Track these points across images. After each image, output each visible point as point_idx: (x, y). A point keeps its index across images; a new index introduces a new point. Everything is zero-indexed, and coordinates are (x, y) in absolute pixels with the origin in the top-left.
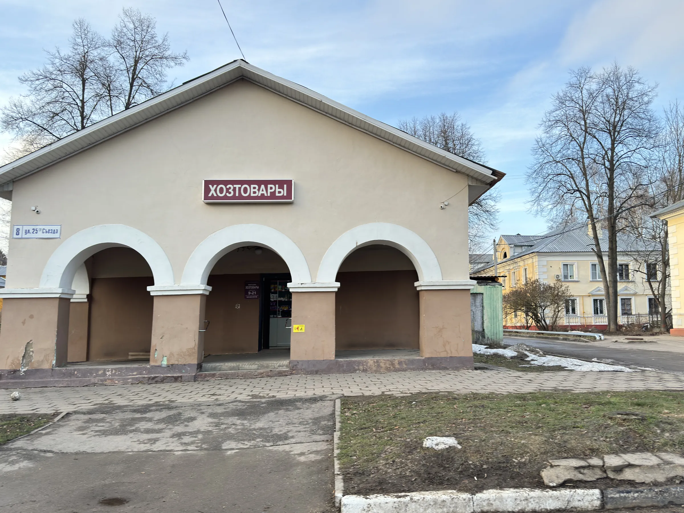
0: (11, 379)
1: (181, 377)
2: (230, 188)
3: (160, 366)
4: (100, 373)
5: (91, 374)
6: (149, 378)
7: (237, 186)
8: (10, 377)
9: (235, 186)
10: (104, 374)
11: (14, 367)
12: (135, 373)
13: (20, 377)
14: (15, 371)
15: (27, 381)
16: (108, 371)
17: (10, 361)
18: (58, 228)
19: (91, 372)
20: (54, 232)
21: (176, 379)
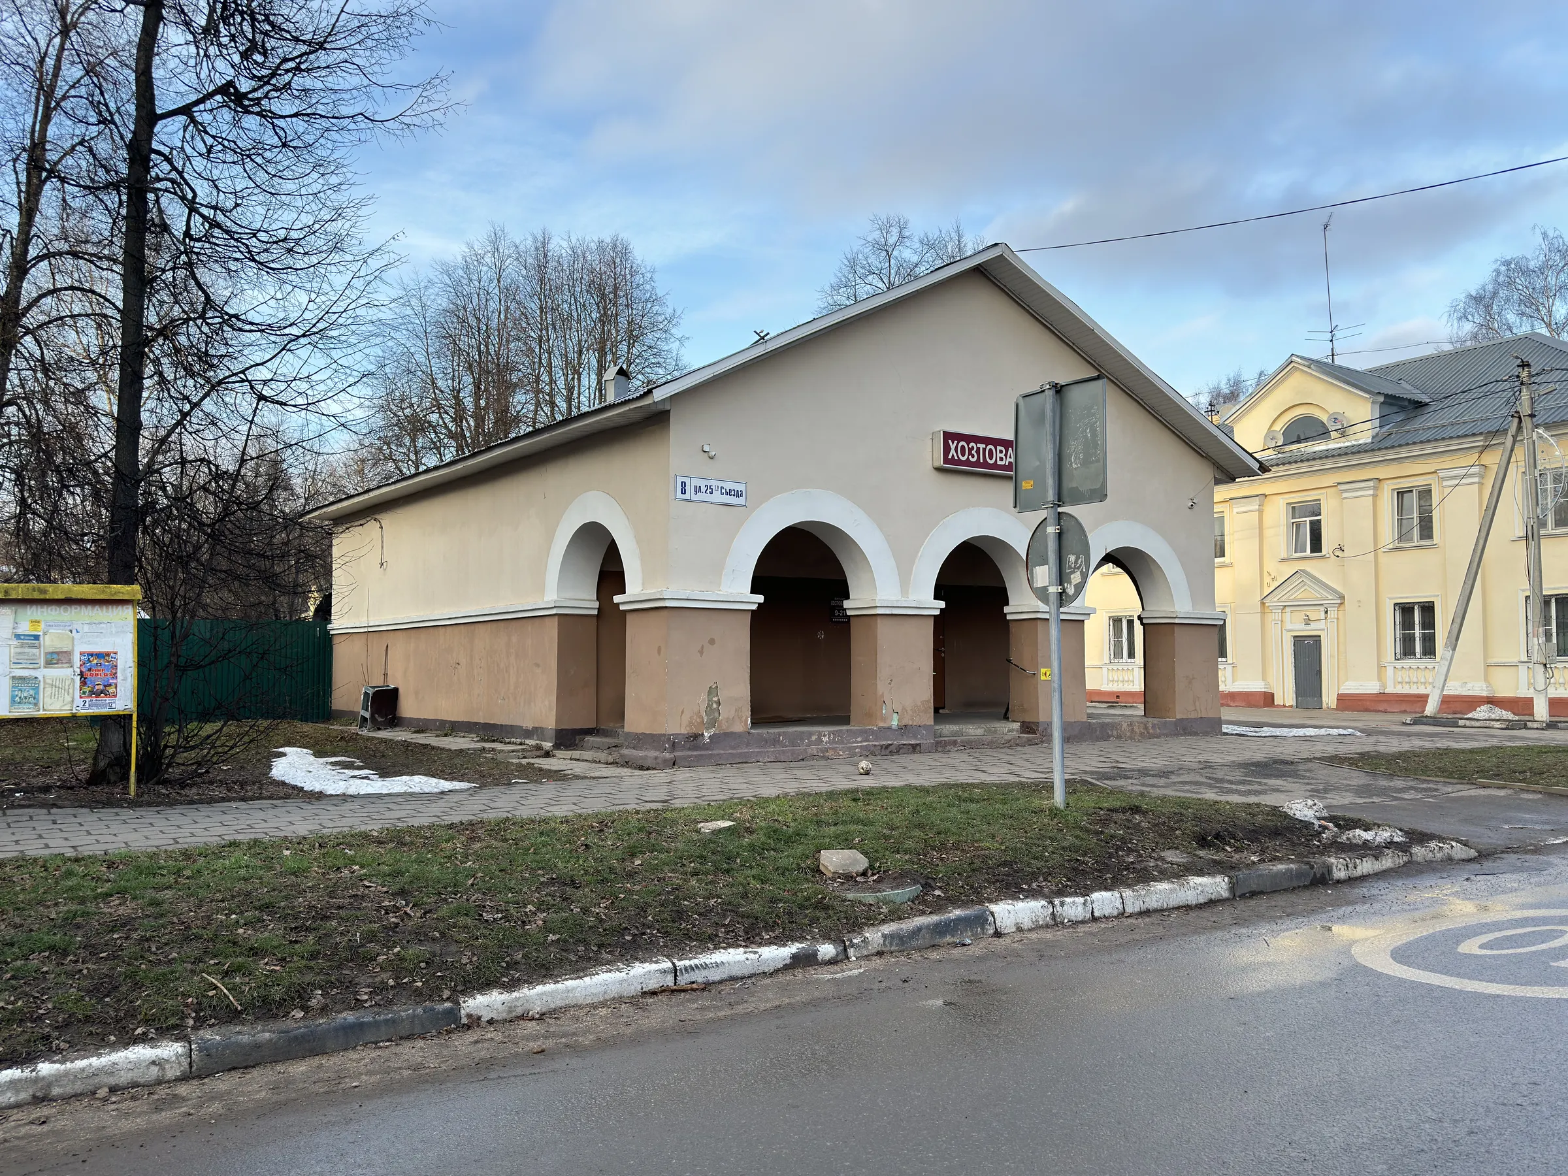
0: (689, 749)
1: (919, 745)
2: (973, 447)
3: (889, 728)
4: (814, 738)
5: (802, 740)
6: (882, 746)
7: (982, 446)
8: (688, 746)
9: (979, 445)
10: (819, 741)
11: (694, 730)
12: (859, 739)
13: (705, 747)
14: (697, 736)
15: (715, 752)
16: (825, 736)
17: (686, 719)
18: (741, 487)
19: (801, 736)
20: (738, 494)
21: (915, 748)
